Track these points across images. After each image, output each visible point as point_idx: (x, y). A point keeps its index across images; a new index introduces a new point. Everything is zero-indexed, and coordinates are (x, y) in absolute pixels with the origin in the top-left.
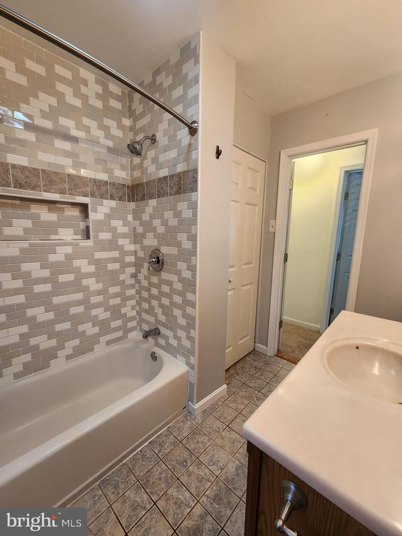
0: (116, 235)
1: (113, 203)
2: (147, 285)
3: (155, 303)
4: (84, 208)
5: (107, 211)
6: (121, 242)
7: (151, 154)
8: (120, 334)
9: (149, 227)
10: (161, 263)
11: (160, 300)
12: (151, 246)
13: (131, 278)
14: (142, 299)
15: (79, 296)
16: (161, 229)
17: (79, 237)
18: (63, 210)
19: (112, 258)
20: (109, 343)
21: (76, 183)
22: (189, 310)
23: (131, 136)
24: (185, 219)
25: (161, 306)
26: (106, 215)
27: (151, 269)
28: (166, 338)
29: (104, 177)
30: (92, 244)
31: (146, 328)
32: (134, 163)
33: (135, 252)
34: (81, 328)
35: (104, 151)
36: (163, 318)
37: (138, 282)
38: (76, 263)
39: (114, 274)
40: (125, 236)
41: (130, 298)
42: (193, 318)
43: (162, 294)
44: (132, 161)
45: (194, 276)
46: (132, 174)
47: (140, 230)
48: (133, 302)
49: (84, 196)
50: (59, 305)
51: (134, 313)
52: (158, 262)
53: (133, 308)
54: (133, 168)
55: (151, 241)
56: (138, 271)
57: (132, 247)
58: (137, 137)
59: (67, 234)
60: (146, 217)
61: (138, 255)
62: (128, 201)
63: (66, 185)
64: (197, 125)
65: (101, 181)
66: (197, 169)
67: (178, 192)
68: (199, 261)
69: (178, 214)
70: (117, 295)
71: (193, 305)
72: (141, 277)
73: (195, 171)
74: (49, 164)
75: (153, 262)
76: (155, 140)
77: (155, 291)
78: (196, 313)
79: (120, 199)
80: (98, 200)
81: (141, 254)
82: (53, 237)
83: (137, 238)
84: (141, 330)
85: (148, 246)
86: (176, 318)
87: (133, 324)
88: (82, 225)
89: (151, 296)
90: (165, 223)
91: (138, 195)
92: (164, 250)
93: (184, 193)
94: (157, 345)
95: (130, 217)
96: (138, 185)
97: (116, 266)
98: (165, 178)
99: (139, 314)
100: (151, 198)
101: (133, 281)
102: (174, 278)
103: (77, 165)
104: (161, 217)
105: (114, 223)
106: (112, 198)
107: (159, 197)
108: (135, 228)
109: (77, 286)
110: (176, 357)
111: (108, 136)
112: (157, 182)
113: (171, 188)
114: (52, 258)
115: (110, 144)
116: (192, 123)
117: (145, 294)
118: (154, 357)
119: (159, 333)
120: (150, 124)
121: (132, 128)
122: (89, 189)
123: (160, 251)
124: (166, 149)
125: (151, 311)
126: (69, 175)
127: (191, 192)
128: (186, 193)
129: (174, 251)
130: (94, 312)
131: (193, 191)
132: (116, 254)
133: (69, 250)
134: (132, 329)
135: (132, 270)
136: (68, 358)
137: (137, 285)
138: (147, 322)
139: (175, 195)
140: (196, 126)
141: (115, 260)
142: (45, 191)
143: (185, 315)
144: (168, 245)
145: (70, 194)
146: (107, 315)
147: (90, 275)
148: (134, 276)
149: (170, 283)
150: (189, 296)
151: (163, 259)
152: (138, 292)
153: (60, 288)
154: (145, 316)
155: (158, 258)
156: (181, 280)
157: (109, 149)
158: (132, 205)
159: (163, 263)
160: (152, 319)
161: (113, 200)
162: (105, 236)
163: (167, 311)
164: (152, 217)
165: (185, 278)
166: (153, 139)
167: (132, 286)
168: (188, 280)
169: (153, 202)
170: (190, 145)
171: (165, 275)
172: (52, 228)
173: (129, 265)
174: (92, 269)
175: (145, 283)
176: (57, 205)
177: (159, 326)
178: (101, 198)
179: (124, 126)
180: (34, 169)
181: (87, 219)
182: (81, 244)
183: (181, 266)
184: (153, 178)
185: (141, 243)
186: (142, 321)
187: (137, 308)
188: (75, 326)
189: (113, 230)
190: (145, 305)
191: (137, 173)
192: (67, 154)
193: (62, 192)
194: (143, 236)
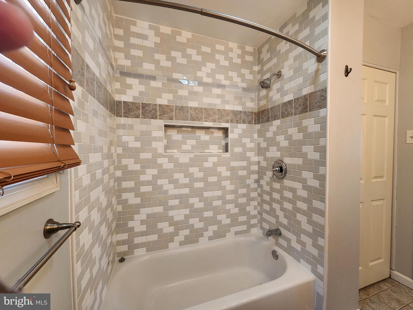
0: (246, 149)
1: (244, 126)
2: (269, 190)
3: (276, 206)
4: (226, 130)
5: (240, 132)
6: (249, 154)
7: (276, 86)
8: (244, 227)
9: (272, 142)
10: (284, 172)
11: (281, 204)
12: (274, 158)
13: (255, 183)
14: (263, 201)
15: (219, 193)
16: (284, 143)
17: (221, 151)
18: (213, 133)
19: (241, 167)
20: (237, 233)
21: (222, 114)
22: (316, 218)
23: (259, 77)
24: (311, 133)
25: (282, 209)
26: (239, 135)
27: (274, 177)
28: (288, 240)
29: (239, 108)
30: (229, 156)
31: (267, 227)
32: (261, 95)
33: (259, 163)
34: (219, 217)
35: (241, 91)
36: (285, 221)
37: (261, 186)
38: (219, 169)
39: (243, 179)
40: (251, 150)
41: (253, 199)
42: (322, 227)
43: (284, 198)
44: (259, 95)
45: (323, 185)
46: (258, 104)
47: (264, 145)
48: (255, 203)
49: (227, 122)
50: (207, 198)
51: (255, 212)
52: (281, 170)
53: (255, 208)
54: (259, 99)
55: (274, 153)
56: (261, 178)
57: (255, 159)
58: (264, 77)
59: (215, 149)
60: (269, 135)
61: (262, 165)
62: (255, 124)
63: (217, 117)
64: (326, 52)
65: (237, 111)
66: (326, 89)
67: (305, 110)
68: (329, 170)
69: (302, 130)
70: (244, 195)
71: (322, 213)
72: (263, 182)
73: (325, 90)
74: (209, 104)
75: (276, 170)
76: (281, 75)
77: (276, 196)
78: (326, 222)
79: (250, 123)
80: (235, 124)
81: (264, 164)
82: (206, 151)
83: (261, 151)
84: (262, 228)
85: (271, 158)
86: (299, 223)
87: (254, 221)
88: (223, 143)
89: (273, 200)
90: (289, 138)
91: (262, 119)
92: (288, 161)
93: (310, 110)
94: (277, 244)
95: (256, 136)
96: (264, 111)
97: (244, 173)
98: (290, 102)
99: (260, 213)
100: (275, 119)
101: (256, 186)
102: (298, 186)
103: (224, 102)
104: (285, 133)
105: (244, 140)
106: (244, 122)
107: (283, 117)
108: (259, 144)
109: (217, 185)
110: (299, 262)
111: (244, 80)
112: (282, 106)
113: (296, 108)
114: (206, 165)
115: (245, 85)
116: (321, 52)
117: (266, 198)
118: (275, 255)
119: (280, 234)
120: (276, 65)
121: (259, 72)
122: (230, 118)
123: (282, 161)
124: (291, 79)
125: (272, 212)
126: (218, 110)
127: (318, 109)
128: (312, 111)
129: (299, 161)
130: (228, 206)
131: (321, 108)
132: (244, 163)
133: (215, 159)
134: (254, 226)
135: (256, 176)
136: (210, 238)
137: (259, 190)
138: (268, 222)
139: (300, 114)
140: (325, 54)
141: (243, 168)
142: (205, 121)
143: (310, 222)
144: (292, 155)
145: (219, 122)
146: (236, 210)
147: (226, 178)
148: (257, 181)
149: (293, 190)
150: (316, 204)
151: (286, 168)
152: (260, 195)
153: (208, 186)
154: (265, 216)
155: (281, 168)
156: (306, 187)
157: (244, 89)
158: (258, 126)
159: (286, 172)
160: (273, 220)
161: (244, 124)
162: (238, 150)
163: (290, 215)
164: (275, 134)
165: (311, 187)
166: (279, 75)
167: (255, 190)
168: (315, 188)
169: (277, 123)
170: (317, 71)
171: (287, 182)
172: (205, 145)
173: (253, 172)
174: (228, 174)
175: (267, 188)
176: (210, 130)
177: (280, 228)
178: (237, 123)
179: (255, 71)
180: (201, 108)
181: (227, 138)
182: (223, 156)
183: (307, 175)
184: (277, 104)
185: (264, 155)
186: (263, 220)
187: (259, 208)
188: (215, 214)
189: (244, 146)
190: (266, 207)
191: (263, 103)
192: (218, 96)
193: (214, 121)
194: (267, 149)
